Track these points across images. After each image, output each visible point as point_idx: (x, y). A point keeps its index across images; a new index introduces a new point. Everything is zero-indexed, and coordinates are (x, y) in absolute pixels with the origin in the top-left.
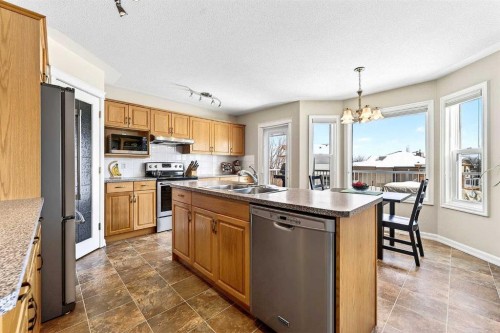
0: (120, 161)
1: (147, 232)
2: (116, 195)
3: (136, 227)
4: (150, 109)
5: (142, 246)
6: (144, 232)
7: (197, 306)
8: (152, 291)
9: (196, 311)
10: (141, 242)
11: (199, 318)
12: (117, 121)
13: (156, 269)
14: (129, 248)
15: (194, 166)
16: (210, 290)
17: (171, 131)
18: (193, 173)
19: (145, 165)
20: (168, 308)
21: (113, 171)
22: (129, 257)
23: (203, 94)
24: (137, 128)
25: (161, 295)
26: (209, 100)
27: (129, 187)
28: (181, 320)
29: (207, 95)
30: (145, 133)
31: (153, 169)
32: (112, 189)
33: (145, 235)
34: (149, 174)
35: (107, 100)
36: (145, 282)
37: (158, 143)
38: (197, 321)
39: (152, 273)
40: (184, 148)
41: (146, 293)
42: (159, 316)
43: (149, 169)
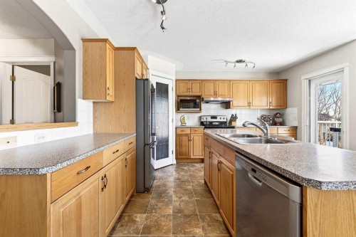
0: (186, 116)
1: (198, 161)
2: (181, 135)
3: (192, 157)
4: (202, 81)
5: (192, 169)
6: (196, 161)
7: (203, 221)
8: (183, 198)
9: (201, 224)
10: (193, 166)
11: (201, 230)
12: (183, 92)
13: (193, 186)
14: (186, 168)
15: (234, 118)
16: (218, 215)
17: (215, 94)
18: (233, 124)
19: (200, 117)
20: (186, 212)
21: (182, 121)
22: (183, 173)
23: (237, 62)
24: (194, 94)
25: (187, 203)
26: (243, 64)
27: (188, 131)
28: (189, 224)
29: (240, 61)
30: (199, 97)
31: (205, 120)
32: (179, 132)
33: (197, 163)
34: (202, 123)
35: (176, 81)
36: (183, 191)
37: (207, 102)
38: (199, 231)
39: (190, 187)
40: (227, 105)
41: (181, 197)
42: (180, 215)
43: (202, 120)
